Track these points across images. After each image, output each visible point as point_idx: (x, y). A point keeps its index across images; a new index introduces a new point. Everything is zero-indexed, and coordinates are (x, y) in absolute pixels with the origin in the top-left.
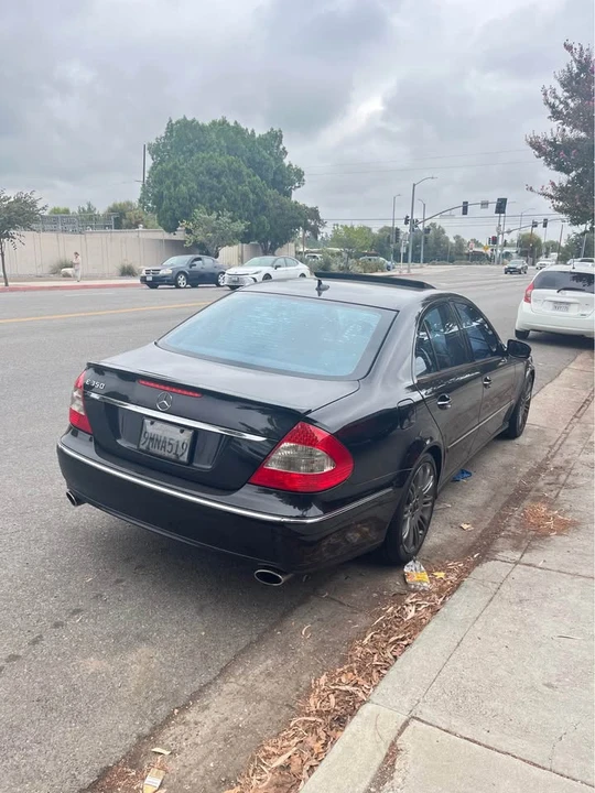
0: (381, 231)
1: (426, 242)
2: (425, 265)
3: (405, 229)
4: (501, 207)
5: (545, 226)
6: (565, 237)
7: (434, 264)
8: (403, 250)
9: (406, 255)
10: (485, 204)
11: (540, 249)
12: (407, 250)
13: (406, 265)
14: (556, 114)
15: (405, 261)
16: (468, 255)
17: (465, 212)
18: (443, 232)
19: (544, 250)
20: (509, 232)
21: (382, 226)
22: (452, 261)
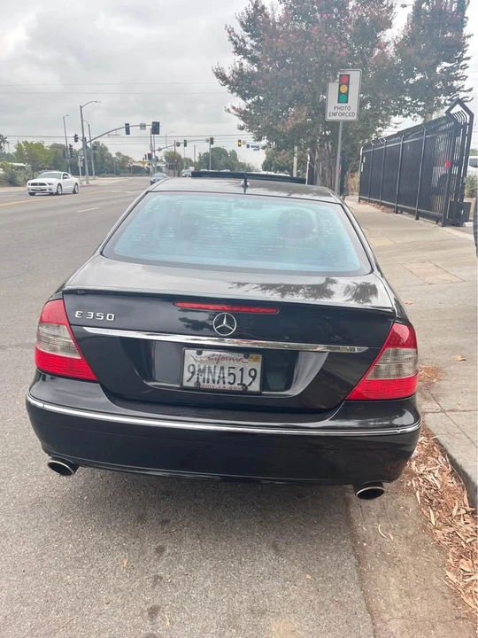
0: (52, 147)
1: (95, 158)
2: (97, 177)
3: (78, 146)
4: (156, 128)
5: (185, 145)
6: (197, 155)
7: (104, 176)
8: (80, 164)
9: (83, 168)
10: (143, 126)
11: (182, 164)
12: (84, 164)
13: (84, 178)
14: (240, 50)
15: (83, 174)
16: (130, 168)
17: (128, 132)
18: (106, 149)
19: (185, 165)
20: (160, 150)
21: (52, 143)
22: (118, 174)
